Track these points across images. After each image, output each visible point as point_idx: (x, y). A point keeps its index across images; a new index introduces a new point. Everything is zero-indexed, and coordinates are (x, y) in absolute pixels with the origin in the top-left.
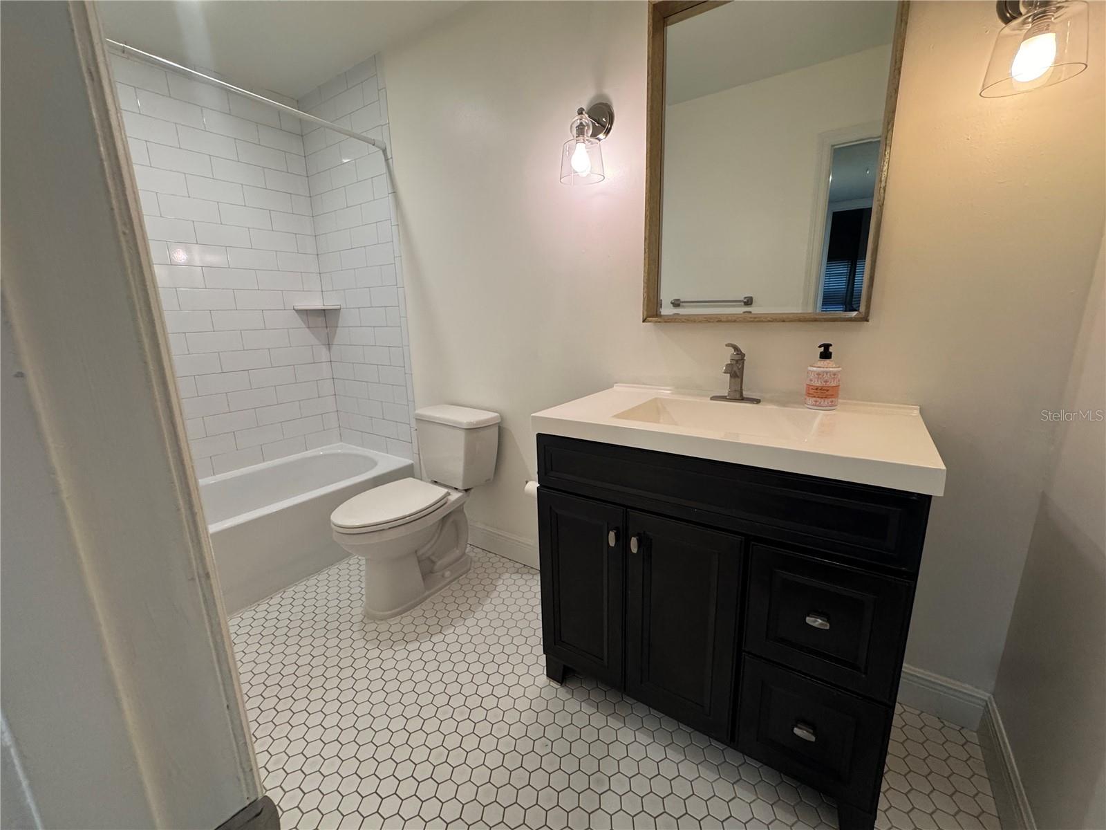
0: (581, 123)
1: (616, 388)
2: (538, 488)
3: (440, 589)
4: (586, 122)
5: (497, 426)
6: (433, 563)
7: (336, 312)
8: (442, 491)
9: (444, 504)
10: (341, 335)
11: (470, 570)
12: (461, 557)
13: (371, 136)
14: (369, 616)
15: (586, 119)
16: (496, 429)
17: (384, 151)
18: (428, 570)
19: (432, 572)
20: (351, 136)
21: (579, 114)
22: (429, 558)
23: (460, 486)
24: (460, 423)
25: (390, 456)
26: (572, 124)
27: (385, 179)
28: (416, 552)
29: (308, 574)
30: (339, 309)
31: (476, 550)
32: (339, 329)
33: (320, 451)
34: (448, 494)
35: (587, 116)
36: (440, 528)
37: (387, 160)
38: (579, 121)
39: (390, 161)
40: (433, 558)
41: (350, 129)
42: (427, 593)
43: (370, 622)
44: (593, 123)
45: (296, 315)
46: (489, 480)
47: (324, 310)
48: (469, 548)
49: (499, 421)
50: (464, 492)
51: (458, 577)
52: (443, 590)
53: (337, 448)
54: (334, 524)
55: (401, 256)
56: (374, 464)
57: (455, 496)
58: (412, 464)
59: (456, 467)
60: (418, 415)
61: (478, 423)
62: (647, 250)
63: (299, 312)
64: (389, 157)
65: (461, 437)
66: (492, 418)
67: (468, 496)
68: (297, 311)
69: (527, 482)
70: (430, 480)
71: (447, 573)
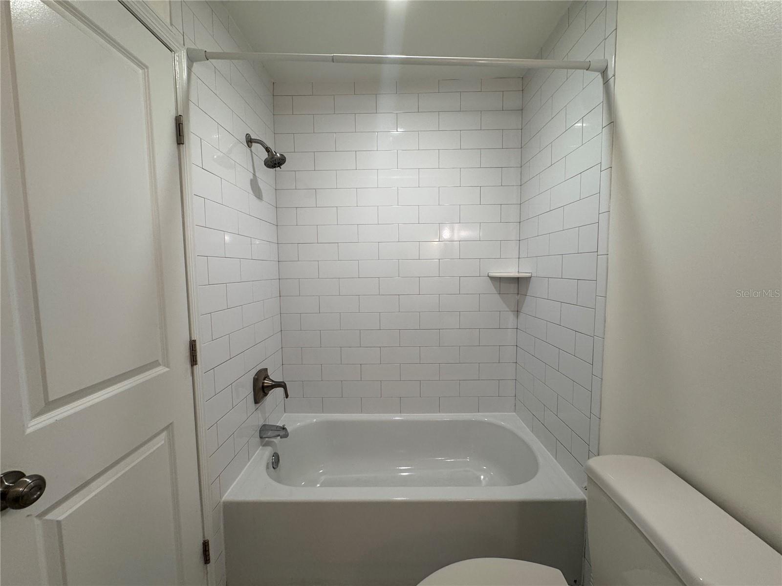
7: (527, 279)
17: (605, 72)
30: (530, 278)
37: (606, 83)
39: (611, 81)
45: (489, 280)
47: (518, 278)
63: (493, 279)
64: (610, 76)
68: (490, 277)
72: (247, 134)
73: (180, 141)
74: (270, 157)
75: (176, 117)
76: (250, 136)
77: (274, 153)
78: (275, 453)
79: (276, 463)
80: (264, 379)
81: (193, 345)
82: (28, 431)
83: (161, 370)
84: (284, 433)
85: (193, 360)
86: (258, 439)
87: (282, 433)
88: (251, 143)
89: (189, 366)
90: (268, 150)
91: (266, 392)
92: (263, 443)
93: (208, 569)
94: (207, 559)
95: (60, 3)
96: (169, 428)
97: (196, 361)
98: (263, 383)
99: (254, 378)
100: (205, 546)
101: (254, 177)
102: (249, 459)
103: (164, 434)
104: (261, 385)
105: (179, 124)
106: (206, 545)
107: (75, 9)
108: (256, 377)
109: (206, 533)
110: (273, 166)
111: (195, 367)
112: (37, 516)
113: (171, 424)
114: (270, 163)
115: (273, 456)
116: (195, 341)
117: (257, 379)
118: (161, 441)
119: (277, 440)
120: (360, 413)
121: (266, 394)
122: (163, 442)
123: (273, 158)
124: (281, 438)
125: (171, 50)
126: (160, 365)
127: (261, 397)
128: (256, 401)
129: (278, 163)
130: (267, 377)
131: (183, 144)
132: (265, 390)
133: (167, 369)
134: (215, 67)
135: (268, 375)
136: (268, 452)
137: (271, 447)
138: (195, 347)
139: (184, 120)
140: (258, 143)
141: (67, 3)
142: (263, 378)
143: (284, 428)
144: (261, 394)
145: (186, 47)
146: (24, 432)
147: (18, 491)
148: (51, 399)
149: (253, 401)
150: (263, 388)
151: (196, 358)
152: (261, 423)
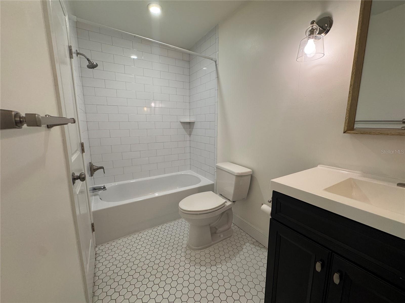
0: (312, 29)
1: (319, 167)
2: (270, 219)
3: (218, 243)
4: (315, 28)
5: (251, 175)
6: (217, 229)
7: (193, 123)
8: (223, 201)
9: (223, 207)
10: (194, 132)
11: (232, 236)
12: (229, 229)
13: (211, 57)
14: (189, 247)
15: (315, 26)
16: (250, 177)
17: (216, 62)
18: (214, 232)
19: (215, 233)
20: (205, 58)
21: (311, 24)
22: (215, 227)
23: (231, 200)
24: (234, 173)
25: (206, 178)
26: (307, 30)
27: (215, 73)
28: (210, 225)
29: (171, 221)
30: (195, 122)
31: (235, 227)
32: (194, 129)
33: (183, 173)
34: (226, 202)
35: (316, 24)
36: (220, 216)
37: (216, 65)
38: (311, 28)
39: (217, 65)
40: (217, 227)
41: (204, 55)
42: (213, 243)
43: (189, 249)
44: (319, 28)
45: (180, 123)
46: (244, 198)
47: (190, 122)
48: (232, 225)
49: (252, 173)
50: (233, 202)
51: (226, 239)
52: (219, 243)
53: (189, 172)
54: (180, 207)
55: (217, 102)
56: (200, 181)
57: (229, 203)
58: (213, 184)
59: (230, 190)
60: (217, 166)
61: (242, 173)
62: (351, 92)
63: (182, 123)
64: (217, 64)
65: (234, 178)
66: (249, 172)
67: (234, 204)
68: (181, 122)
69: (262, 204)
70: (219, 194)
71: (222, 236)
73: (72, 57)
75: (69, 46)
76: (77, 51)
88: (78, 54)
89: (81, 153)
90: (88, 60)
93: (94, 233)
94: (93, 230)
98: (93, 168)
105: (70, 50)
106: (93, 225)
116: (83, 143)
121: (95, 172)
130: (94, 165)
138: (83, 146)
140: (82, 55)
143: (104, 187)
149: (90, 175)
151: (84, 150)
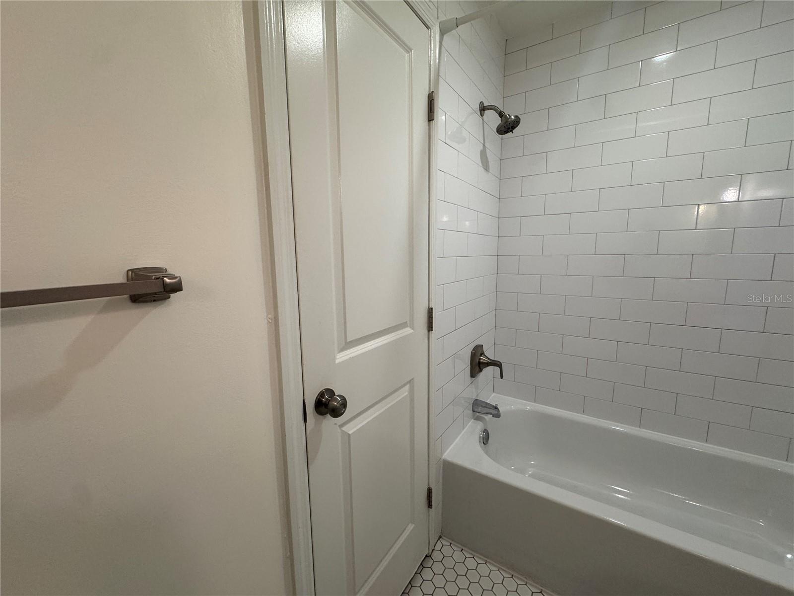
72: (481, 103)
73: (431, 117)
74: (504, 121)
75: (429, 95)
76: (483, 104)
77: (508, 117)
78: (485, 430)
79: (486, 439)
80: (481, 356)
81: (430, 312)
82: (337, 361)
83: (408, 331)
84: (496, 412)
85: (430, 327)
86: (471, 412)
87: (494, 412)
88: (484, 111)
89: (426, 331)
90: (501, 114)
91: (481, 368)
92: (475, 417)
93: (430, 512)
94: (430, 505)
95: (356, 2)
96: (411, 382)
97: (432, 328)
98: (480, 359)
99: (472, 352)
100: (430, 493)
101: (483, 147)
102: (463, 429)
103: (407, 387)
104: (478, 360)
105: (431, 101)
106: (430, 491)
107: (369, 8)
108: (474, 352)
109: (430, 480)
110: (505, 132)
111: (430, 332)
112: (339, 426)
113: (413, 379)
114: (503, 129)
115: (484, 432)
116: (432, 309)
117: (475, 354)
118: (404, 392)
119: (488, 417)
120: (581, 414)
121: (481, 370)
122: (407, 393)
123: (507, 122)
124: (493, 416)
125: (428, 27)
126: (407, 326)
127: (476, 372)
128: (473, 375)
129: (512, 127)
130: (482, 354)
131: (433, 120)
132: (481, 365)
133: (412, 331)
134: (459, 36)
135: (483, 351)
136: (479, 427)
137: (483, 422)
138: (432, 314)
139: (435, 95)
140: (491, 109)
141: (363, 2)
142: (479, 354)
143: (496, 408)
144: (477, 368)
145: (439, 20)
146: (335, 362)
147: (334, 405)
148: (348, 340)
149: (470, 375)
150: (480, 363)
151: (432, 325)
152: (474, 397)
